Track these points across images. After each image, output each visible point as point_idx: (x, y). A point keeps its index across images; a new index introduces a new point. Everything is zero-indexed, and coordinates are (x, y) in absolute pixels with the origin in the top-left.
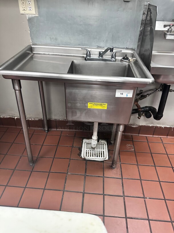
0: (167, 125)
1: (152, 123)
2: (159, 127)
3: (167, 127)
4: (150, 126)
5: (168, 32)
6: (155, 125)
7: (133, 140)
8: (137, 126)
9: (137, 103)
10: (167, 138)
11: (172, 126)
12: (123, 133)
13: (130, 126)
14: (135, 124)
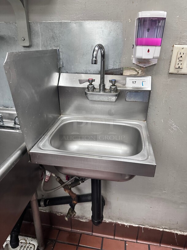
0: (133, 222)
1: (109, 218)
2: (121, 224)
3: (134, 225)
4: (107, 222)
5: (89, 91)
6: (115, 222)
7: (79, 244)
8: (87, 220)
9: (69, 191)
10: (137, 242)
11: (142, 225)
12: (69, 228)
13: (76, 219)
14: (84, 216)
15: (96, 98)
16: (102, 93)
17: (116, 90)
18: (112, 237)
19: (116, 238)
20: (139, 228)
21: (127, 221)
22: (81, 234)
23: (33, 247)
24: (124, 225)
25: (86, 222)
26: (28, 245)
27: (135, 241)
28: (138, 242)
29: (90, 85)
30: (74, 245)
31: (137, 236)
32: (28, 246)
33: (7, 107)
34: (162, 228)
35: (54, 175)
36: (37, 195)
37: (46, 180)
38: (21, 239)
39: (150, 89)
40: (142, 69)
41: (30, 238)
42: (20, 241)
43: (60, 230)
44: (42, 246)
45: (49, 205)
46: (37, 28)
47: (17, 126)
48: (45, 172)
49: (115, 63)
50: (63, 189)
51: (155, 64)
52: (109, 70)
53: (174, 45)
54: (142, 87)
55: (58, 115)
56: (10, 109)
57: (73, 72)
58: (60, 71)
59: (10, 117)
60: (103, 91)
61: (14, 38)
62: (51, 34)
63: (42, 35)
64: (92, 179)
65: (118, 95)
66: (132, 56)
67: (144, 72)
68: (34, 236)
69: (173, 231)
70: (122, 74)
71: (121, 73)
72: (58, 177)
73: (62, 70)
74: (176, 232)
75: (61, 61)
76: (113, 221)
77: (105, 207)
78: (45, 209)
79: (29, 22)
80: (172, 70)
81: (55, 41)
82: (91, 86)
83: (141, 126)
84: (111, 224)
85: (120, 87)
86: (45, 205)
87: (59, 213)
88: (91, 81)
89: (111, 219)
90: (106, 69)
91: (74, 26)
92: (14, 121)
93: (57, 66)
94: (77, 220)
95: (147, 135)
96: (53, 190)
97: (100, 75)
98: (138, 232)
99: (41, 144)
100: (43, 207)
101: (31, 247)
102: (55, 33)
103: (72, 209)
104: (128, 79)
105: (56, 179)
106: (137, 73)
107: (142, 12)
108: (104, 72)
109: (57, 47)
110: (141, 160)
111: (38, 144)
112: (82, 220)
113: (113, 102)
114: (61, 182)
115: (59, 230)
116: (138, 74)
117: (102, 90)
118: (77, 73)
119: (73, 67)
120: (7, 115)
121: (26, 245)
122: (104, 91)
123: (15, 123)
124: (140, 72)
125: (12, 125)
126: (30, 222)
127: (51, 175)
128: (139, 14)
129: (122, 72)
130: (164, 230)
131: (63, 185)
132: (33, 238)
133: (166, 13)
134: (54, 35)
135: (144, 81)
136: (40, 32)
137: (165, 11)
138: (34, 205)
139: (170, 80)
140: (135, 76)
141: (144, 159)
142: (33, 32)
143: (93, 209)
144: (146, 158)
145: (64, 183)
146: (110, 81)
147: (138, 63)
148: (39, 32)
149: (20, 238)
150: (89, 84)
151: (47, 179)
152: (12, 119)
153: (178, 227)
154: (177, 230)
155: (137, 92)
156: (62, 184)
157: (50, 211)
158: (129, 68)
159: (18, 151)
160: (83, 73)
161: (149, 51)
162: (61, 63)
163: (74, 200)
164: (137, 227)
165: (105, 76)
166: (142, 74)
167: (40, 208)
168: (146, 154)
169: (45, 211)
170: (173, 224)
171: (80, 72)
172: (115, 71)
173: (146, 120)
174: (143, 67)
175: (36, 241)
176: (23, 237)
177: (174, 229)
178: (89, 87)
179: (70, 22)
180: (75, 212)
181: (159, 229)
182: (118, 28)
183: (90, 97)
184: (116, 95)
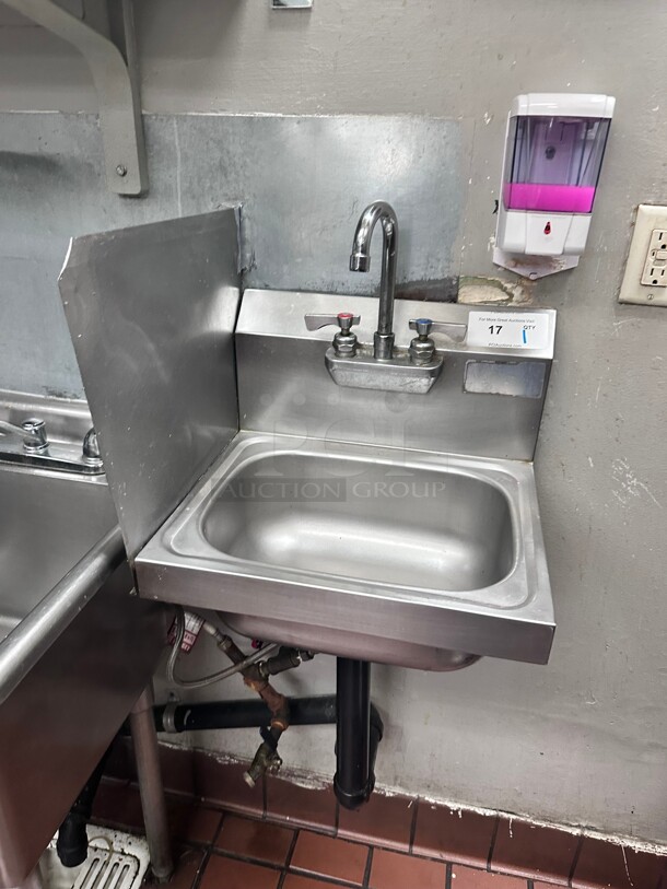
0: (478, 801)
1: (396, 781)
2: (435, 805)
3: (481, 811)
4: (387, 795)
5: (337, 354)
6: (415, 795)
7: (288, 864)
8: (320, 784)
9: (261, 685)
10: (489, 870)
11: (508, 812)
12: (258, 808)
13: (283, 778)
14: (308, 772)
15: (361, 379)
16: (381, 363)
17: (432, 356)
18: (405, 847)
19: (417, 850)
20: (497, 819)
21: (456, 797)
22: (297, 831)
23: (133, 867)
24: (447, 809)
25: (316, 791)
26: (115, 857)
27: (483, 865)
28: (493, 867)
29: (342, 334)
30: (272, 867)
31: (491, 849)
32: (117, 861)
33: (60, 395)
34: (579, 826)
35: (211, 630)
36: (152, 695)
37: (183, 646)
38: (96, 837)
39: (550, 356)
40: (525, 283)
41: (125, 836)
42: (92, 844)
43: (226, 813)
44: (163, 864)
45: (189, 727)
46: (170, 135)
47: (92, 462)
48: (182, 620)
49: (433, 260)
50: (240, 677)
51: (570, 271)
52: (412, 283)
53: (641, 206)
54: (524, 346)
55: (232, 430)
56: (69, 400)
57: (286, 287)
58: (241, 282)
59: (70, 429)
60: (385, 358)
61: (90, 165)
62: (217, 155)
63: (185, 158)
64: (338, 658)
65: (437, 373)
66: (493, 240)
67: (530, 294)
68: (136, 829)
69: (616, 840)
70: (454, 300)
71: (450, 296)
72: (226, 638)
73: (249, 278)
74: (627, 843)
75: (247, 247)
76: (408, 794)
77: (381, 745)
78: (177, 741)
79: (142, 116)
80: (629, 291)
81: (228, 182)
82: (347, 339)
83: (515, 481)
84: (400, 801)
85: (446, 344)
86: (179, 727)
87: (223, 754)
88: (347, 323)
89: (400, 785)
90: (399, 280)
91: (294, 131)
92: (82, 444)
93: (235, 265)
94: (284, 781)
95: (534, 516)
96: (207, 682)
97: (378, 300)
98: (494, 837)
99: (172, 534)
100: (170, 732)
101: (127, 866)
102: (228, 152)
103: (268, 747)
104: (474, 316)
105: (219, 643)
106: (507, 297)
107: (531, 95)
108: (392, 290)
109: (236, 199)
110: (507, 605)
111: (163, 534)
112: (303, 782)
113: (420, 394)
114: (235, 654)
115: (221, 814)
116: (510, 300)
117: (382, 355)
118: (300, 290)
119: (285, 268)
120: (60, 422)
121: (110, 857)
122: (391, 358)
123: (87, 452)
124: (517, 293)
125: (74, 457)
126: (126, 781)
127: (202, 629)
128: (517, 101)
129: (454, 293)
130: (586, 833)
131: (240, 666)
132: (134, 834)
133: (612, 101)
134: (226, 159)
135: (528, 324)
136: (178, 148)
137: (608, 95)
138: (143, 725)
139: (623, 324)
140: (499, 307)
141: (516, 604)
142: (156, 147)
143: (340, 749)
144: (523, 599)
145: (245, 658)
146: (410, 323)
147: (512, 263)
148: (175, 147)
149: (91, 831)
150: (340, 330)
151: (189, 642)
152: (75, 437)
153: (635, 827)
154: (631, 834)
155: (504, 362)
156: (236, 664)
157: (195, 748)
158: (480, 281)
159: (96, 556)
160: (320, 292)
161: (548, 229)
162: (248, 255)
163: (277, 717)
164: (491, 817)
165: (396, 302)
166: (523, 301)
167: (161, 735)
168: (524, 584)
169: (175, 747)
170: (618, 815)
171: (311, 288)
172: (431, 287)
173: (533, 460)
174: (528, 279)
175: (145, 845)
176: (101, 829)
177: (621, 832)
178: (340, 343)
179: (283, 119)
180: (278, 758)
181: (569, 830)
182: (447, 143)
183: (341, 375)
184: (432, 373)
